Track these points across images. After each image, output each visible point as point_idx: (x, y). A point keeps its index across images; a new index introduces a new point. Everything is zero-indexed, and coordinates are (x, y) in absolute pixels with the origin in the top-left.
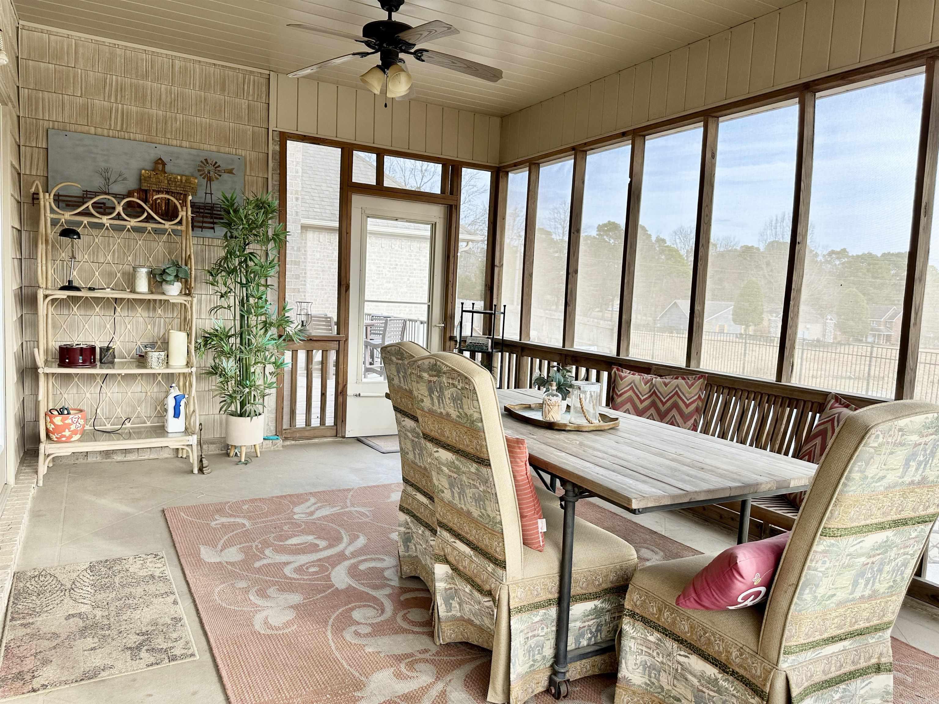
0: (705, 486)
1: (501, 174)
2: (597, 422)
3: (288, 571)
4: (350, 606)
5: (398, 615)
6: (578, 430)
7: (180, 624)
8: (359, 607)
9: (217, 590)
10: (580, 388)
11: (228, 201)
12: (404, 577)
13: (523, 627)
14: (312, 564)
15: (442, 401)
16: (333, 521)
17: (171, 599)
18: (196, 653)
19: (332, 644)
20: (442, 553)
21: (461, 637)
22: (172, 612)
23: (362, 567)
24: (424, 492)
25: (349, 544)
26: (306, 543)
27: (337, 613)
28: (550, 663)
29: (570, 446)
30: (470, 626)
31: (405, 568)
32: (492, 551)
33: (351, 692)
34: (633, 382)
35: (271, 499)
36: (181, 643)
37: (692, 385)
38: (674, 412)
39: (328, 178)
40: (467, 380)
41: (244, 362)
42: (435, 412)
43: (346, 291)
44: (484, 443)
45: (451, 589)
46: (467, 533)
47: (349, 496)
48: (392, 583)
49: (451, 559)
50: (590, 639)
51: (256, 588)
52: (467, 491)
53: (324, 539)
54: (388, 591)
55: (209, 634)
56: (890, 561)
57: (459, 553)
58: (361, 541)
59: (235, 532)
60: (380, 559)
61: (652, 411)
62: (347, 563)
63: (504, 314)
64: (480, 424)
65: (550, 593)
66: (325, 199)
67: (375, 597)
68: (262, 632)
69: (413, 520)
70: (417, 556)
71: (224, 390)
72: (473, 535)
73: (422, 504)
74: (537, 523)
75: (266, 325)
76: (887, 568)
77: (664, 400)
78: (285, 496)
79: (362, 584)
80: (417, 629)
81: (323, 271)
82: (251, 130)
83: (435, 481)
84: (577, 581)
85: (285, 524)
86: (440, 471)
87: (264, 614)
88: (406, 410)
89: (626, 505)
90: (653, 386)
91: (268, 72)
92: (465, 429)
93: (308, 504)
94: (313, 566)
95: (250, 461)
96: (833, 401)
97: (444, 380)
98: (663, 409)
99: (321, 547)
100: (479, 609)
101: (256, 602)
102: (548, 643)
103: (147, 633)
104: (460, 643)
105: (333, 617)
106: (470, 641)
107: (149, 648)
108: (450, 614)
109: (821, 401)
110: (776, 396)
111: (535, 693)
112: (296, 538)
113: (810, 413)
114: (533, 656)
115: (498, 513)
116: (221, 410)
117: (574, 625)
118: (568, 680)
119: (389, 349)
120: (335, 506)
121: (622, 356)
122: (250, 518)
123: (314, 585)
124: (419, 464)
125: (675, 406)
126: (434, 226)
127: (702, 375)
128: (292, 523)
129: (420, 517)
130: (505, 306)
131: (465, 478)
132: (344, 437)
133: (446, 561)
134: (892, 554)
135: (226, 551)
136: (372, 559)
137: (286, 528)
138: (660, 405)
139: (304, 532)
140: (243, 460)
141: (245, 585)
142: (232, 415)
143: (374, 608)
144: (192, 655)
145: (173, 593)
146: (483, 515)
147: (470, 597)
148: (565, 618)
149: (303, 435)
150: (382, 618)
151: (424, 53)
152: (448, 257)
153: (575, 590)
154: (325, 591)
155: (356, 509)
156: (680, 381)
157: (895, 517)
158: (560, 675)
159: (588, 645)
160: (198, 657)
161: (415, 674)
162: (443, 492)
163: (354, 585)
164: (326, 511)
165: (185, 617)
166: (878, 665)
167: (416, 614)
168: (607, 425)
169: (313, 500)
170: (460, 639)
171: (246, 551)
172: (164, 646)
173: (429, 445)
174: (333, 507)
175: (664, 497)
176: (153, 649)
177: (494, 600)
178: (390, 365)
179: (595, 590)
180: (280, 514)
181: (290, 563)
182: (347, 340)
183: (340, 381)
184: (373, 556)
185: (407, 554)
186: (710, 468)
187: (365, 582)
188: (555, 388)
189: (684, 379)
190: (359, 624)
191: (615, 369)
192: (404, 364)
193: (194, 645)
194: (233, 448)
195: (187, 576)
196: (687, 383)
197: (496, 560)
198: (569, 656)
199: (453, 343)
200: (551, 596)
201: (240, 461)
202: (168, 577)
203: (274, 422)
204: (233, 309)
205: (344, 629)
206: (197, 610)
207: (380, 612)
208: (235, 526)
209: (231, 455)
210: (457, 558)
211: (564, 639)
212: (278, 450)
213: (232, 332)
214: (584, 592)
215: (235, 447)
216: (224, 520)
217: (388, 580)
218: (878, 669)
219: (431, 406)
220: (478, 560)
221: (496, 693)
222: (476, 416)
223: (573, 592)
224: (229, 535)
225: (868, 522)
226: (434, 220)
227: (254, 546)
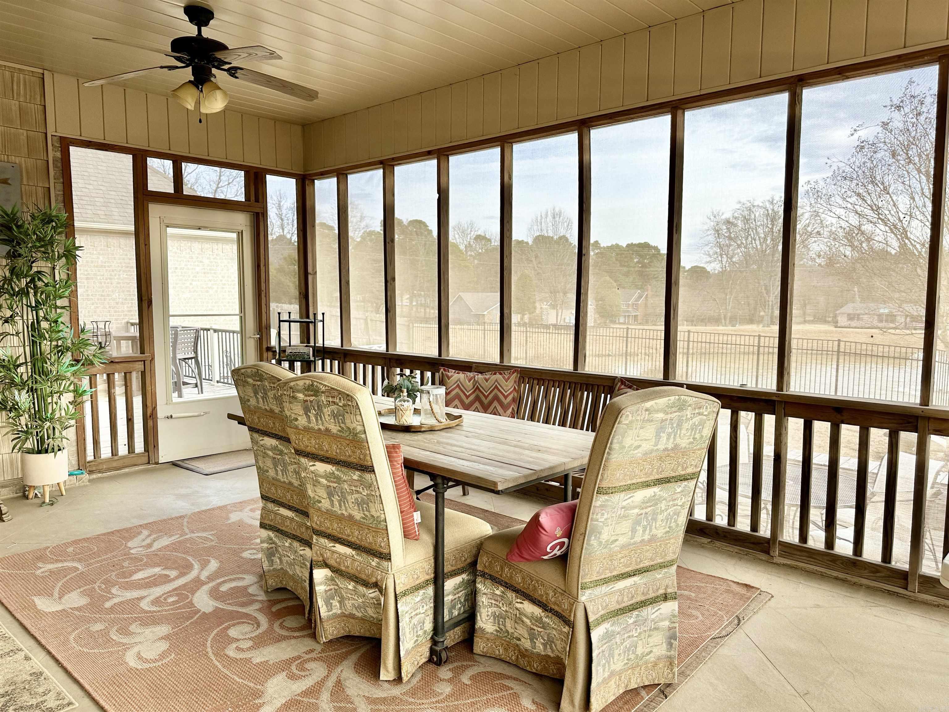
0: (547, 465)
1: (307, 182)
2: (445, 422)
3: (145, 605)
4: (223, 626)
5: (275, 625)
6: (432, 430)
7: (43, 678)
8: (234, 625)
9: (71, 638)
10: (429, 393)
11: (7, 215)
12: (269, 590)
13: (408, 609)
14: (170, 594)
15: (321, 417)
16: (175, 549)
17: (20, 656)
18: (74, 701)
19: (218, 664)
20: (321, 559)
21: (342, 631)
22: (28, 668)
23: (224, 588)
24: (289, 506)
25: (202, 570)
26: (154, 575)
27: (213, 634)
28: (430, 636)
29: (430, 446)
30: (351, 620)
31: (270, 582)
32: (376, 548)
33: (251, 701)
34: (459, 380)
35: (98, 538)
36: (52, 695)
37: (509, 378)
38: (495, 404)
39: (86, 174)
40: (349, 397)
41: (39, 393)
42: (312, 428)
43: (148, 307)
44: (368, 452)
45: (331, 590)
46: (349, 536)
47: (185, 524)
48: (260, 598)
49: (332, 562)
50: (460, 608)
51: (116, 628)
52: (349, 498)
53: (173, 568)
54: (257, 606)
55: (81, 681)
56: (662, 511)
57: (340, 555)
58: (214, 565)
59: (68, 577)
60: (239, 579)
61: (477, 404)
62: (206, 588)
63: (323, 321)
64: (363, 436)
65: (427, 574)
66: (83, 198)
67: (246, 614)
68: (140, 667)
69: (278, 534)
70: (282, 569)
71: (17, 426)
72: (355, 536)
73: (287, 517)
74: (413, 516)
75: (61, 351)
76: (660, 517)
77: (486, 394)
78: (112, 533)
79: (228, 604)
80: (296, 634)
81: (87, 279)
82: (25, 134)
83: (310, 493)
84: (449, 560)
85: (124, 560)
86: (316, 483)
87: (136, 649)
88: (265, 429)
89: (493, 488)
90: (476, 382)
91: (41, 71)
92: (347, 442)
93: (142, 537)
94: (170, 596)
95: (55, 501)
96: (619, 384)
97: (323, 398)
98: (486, 402)
99: (172, 577)
100: (363, 602)
101: (121, 641)
102: (428, 618)
103: (6, 694)
104: (341, 637)
105: (210, 639)
106: (352, 634)
107: (17, 707)
108: (331, 613)
109: (610, 385)
110: (575, 383)
111: (420, 664)
112: (141, 573)
113: (603, 395)
114: (417, 632)
115: (382, 512)
116: (13, 448)
117: (448, 599)
118: (447, 647)
119: (243, 371)
120: (173, 535)
121: (444, 357)
122: (80, 560)
123: (178, 613)
124: (282, 480)
125: (496, 398)
126: (240, 234)
127: (515, 369)
128: (131, 558)
129: (286, 530)
130: (323, 314)
131: (346, 486)
132: (157, 463)
133: (326, 565)
134: (663, 505)
135: (66, 597)
136: (231, 580)
137: (126, 564)
138: (483, 398)
139: (147, 565)
140: (47, 500)
141: (103, 628)
142: (29, 453)
143: (249, 623)
144: (70, 704)
145: (21, 650)
146: (367, 516)
147: (353, 593)
148: (441, 592)
149: (110, 466)
150: (260, 631)
151: (239, 71)
152: (259, 266)
153: (448, 568)
154: (192, 618)
155: (196, 535)
156: (498, 376)
157: (657, 477)
158: (440, 644)
159: (459, 614)
160: (77, 705)
161: (307, 673)
162: (320, 502)
163: (221, 607)
164: (165, 541)
165: (45, 670)
166: (665, 594)
167: (291, 622)
168: (454, 423)
169: (145, 533)
170: (342, 633)
171: (90, 594)
172: (34, 702)
173: (303, 460)
174: (170, 536)
175: (520, 477)
176: (22, 707)
177: (381, 591)
178: (244, 386)
179: (462, 565)
180: (114, 551)
181: (145, 597)
182: (153, 359)
183: (149, 404)
184: (232, 577)
185: (271, 568)
186: (545, 449)
187: (231, 601)
188: (405, 394)
189: (501, 374)
190: (238, 640)
191: (442, 370)
192: (264, 386)
193: (67, 694)
194: (32, 489)
195: (31, 630)
196: (504, 377)
197: (381, 554)
198: (446, 626)
199: (270, 354)
200: (428, 577)
201: (44, 502)
202: (6, 635)
203: (76, 455)
204: (21, 335)
205: (225, 648)
206: (57, 661)
207: (256, 626)
208: (64, 572)
209: (30, 496)
210: (338, 560)
211: (441, 612)
212: (85, 486)
213: (22, 360)
214: (454, 568)
215: (35, 488)
216: (51, 566)
217: (254, 595)
218: (665, 598)
219: (307, 424)
220: (360, 558)
221: (387, 671)
222: (359, 428)
223: (446, 571)
224: (62, 582)
225: (634, 481)
226: (240, 228)
227: (96, 587)
